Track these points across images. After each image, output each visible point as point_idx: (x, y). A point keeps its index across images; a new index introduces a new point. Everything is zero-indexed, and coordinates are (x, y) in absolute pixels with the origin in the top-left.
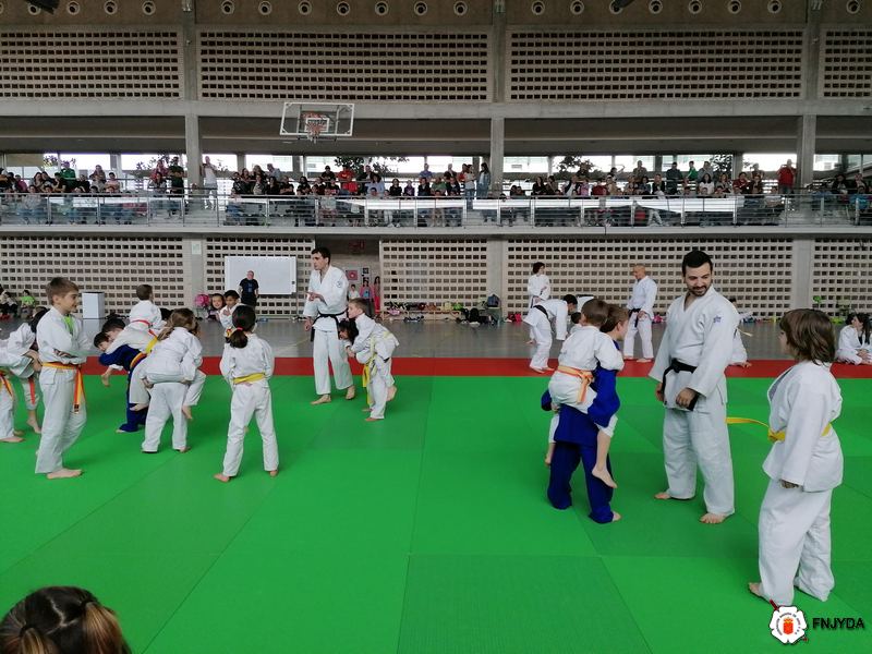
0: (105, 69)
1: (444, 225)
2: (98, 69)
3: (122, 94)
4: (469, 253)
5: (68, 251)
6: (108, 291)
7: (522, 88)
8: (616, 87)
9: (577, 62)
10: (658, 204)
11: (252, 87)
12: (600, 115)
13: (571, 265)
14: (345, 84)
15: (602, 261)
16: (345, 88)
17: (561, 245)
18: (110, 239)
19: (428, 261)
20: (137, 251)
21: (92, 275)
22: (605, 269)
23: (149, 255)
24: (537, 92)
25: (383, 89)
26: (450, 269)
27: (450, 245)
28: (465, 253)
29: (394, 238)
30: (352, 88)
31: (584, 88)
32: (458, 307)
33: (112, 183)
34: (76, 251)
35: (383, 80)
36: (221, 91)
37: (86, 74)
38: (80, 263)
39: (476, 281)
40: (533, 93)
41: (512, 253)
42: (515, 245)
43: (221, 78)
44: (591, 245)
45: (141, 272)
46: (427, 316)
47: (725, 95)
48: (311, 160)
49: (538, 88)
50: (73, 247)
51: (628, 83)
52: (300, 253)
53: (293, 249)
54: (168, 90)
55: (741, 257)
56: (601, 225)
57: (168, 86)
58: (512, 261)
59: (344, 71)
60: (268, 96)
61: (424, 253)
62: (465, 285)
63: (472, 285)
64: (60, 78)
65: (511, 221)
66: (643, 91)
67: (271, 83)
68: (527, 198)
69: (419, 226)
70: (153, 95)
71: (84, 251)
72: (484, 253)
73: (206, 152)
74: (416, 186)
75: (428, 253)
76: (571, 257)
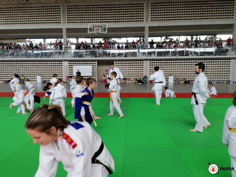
0: (42, 16)
1: (132, 56)
2: (40, 16)
3: (46, 23)
4: (138, 64)
5: (33, 65)
6: (43, 75)
7: (154, 18)
8: (180, 17)
9: (169, 10)
10: (192, 50)
11: (80, 20)
13: (167, 67)
14: (105, 18)
15: (176, 66)
16: (105, 20)
17: (164, 62)
18: (44, 61)
19: (127, 66)
20: (51, 65)
21: (39, 71)
22: (177, 68)
23: (54, 66)
24: (158, 19)
25: (115, 19)
26: (133, 69)
27: (133, 62)
28: (137, 64)
29: (118, 61)
30: (107, 19)
31: (171, 17)
32: (135, 79)
33: (44, 47)
34: (35, 65)
35: (115, 17)
36: (72, 21)
37: (37, 17)
38: (36, 68)
39: (140, 72)
41: (150, 64)
42: (151, 62)
43: (72, 18)
44: (173, 61)
45: (52, 70)
46: (127, 82)
47: (212, 18)
48: (96, 39)
49: (158, 18)
50: (34, 64)
51: (184, 16)
52: (93, 65)
53: (91, 64)
54: (58, 21)
55: (216, 64)
56: (176, 56)
57: (58, 20)
58: (150, 66)
59: (105, 15)
60: (84, 22)
61: (126, 64)
62: (137, 73)
63: (139, 73)
64: (30, 19)
65: (150, 55)
66: (188, 18)
67: (85, 19)
68: (155, 49)
69: (125, 57)
70: (54, 23)
71: (37, 65)
72: (143, 64)
73: (68, 38)
74: (124, 46)
75: (127, 64)
76: (167, 65)
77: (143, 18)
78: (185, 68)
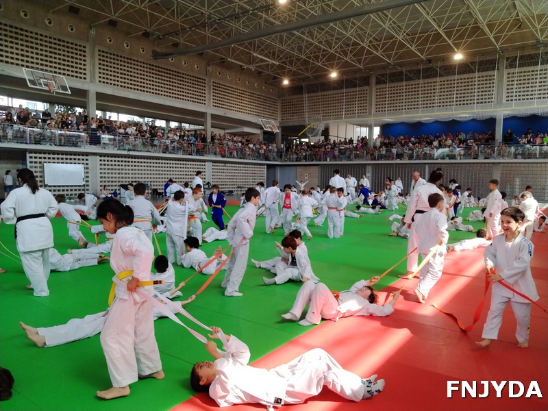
7: (104, 78)
8: (144, 87)
9: (128, 71)
12: (138, 99)
13: (129, 170)
15: (141, 168)
17: (124, 159)
22: (143, 172)
24: (111, 82)
29: (36, 152)
30: (7, 57)
31: (131, 84)
40: (109, 81)
41: (101, 162)
42: (103, 158)
44: (137, 160)
47: (183, 99)
51: (149, 86)
58: (101, 167)
66: (154, 91)
69: (59, 145)
72: (87, 162)
76: (128, 166)
77: (85, 74)
78: (155, 172)
